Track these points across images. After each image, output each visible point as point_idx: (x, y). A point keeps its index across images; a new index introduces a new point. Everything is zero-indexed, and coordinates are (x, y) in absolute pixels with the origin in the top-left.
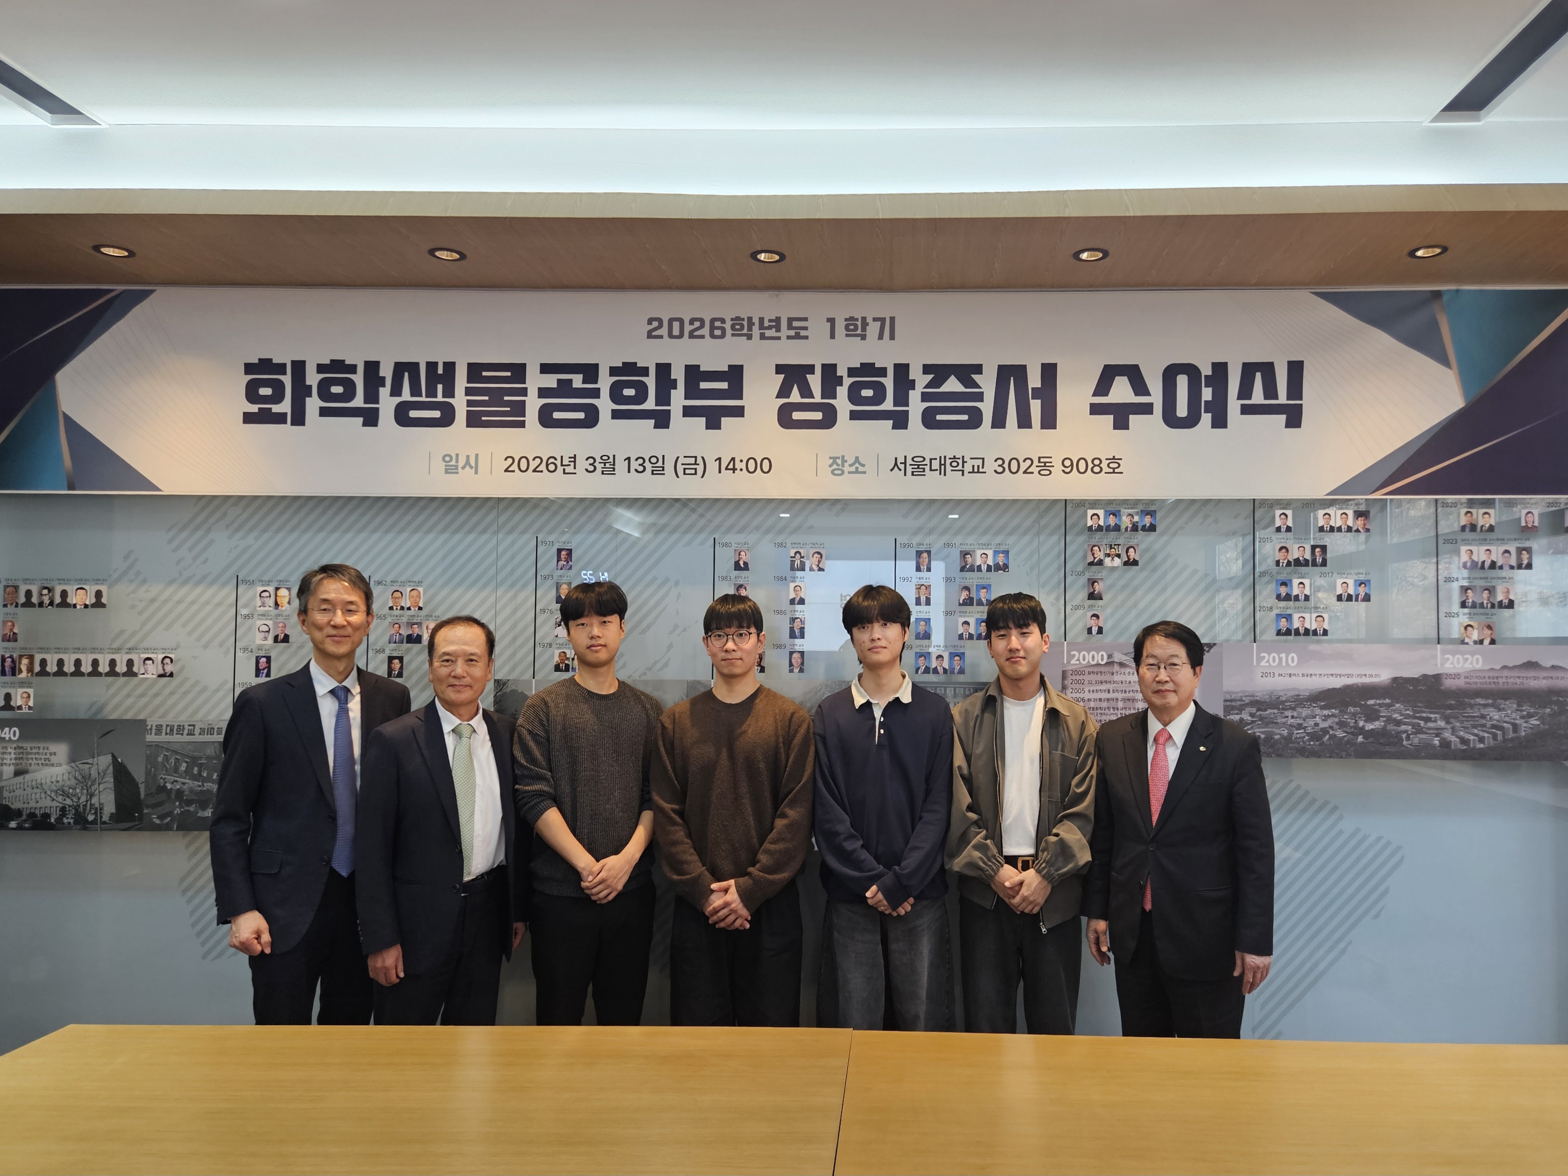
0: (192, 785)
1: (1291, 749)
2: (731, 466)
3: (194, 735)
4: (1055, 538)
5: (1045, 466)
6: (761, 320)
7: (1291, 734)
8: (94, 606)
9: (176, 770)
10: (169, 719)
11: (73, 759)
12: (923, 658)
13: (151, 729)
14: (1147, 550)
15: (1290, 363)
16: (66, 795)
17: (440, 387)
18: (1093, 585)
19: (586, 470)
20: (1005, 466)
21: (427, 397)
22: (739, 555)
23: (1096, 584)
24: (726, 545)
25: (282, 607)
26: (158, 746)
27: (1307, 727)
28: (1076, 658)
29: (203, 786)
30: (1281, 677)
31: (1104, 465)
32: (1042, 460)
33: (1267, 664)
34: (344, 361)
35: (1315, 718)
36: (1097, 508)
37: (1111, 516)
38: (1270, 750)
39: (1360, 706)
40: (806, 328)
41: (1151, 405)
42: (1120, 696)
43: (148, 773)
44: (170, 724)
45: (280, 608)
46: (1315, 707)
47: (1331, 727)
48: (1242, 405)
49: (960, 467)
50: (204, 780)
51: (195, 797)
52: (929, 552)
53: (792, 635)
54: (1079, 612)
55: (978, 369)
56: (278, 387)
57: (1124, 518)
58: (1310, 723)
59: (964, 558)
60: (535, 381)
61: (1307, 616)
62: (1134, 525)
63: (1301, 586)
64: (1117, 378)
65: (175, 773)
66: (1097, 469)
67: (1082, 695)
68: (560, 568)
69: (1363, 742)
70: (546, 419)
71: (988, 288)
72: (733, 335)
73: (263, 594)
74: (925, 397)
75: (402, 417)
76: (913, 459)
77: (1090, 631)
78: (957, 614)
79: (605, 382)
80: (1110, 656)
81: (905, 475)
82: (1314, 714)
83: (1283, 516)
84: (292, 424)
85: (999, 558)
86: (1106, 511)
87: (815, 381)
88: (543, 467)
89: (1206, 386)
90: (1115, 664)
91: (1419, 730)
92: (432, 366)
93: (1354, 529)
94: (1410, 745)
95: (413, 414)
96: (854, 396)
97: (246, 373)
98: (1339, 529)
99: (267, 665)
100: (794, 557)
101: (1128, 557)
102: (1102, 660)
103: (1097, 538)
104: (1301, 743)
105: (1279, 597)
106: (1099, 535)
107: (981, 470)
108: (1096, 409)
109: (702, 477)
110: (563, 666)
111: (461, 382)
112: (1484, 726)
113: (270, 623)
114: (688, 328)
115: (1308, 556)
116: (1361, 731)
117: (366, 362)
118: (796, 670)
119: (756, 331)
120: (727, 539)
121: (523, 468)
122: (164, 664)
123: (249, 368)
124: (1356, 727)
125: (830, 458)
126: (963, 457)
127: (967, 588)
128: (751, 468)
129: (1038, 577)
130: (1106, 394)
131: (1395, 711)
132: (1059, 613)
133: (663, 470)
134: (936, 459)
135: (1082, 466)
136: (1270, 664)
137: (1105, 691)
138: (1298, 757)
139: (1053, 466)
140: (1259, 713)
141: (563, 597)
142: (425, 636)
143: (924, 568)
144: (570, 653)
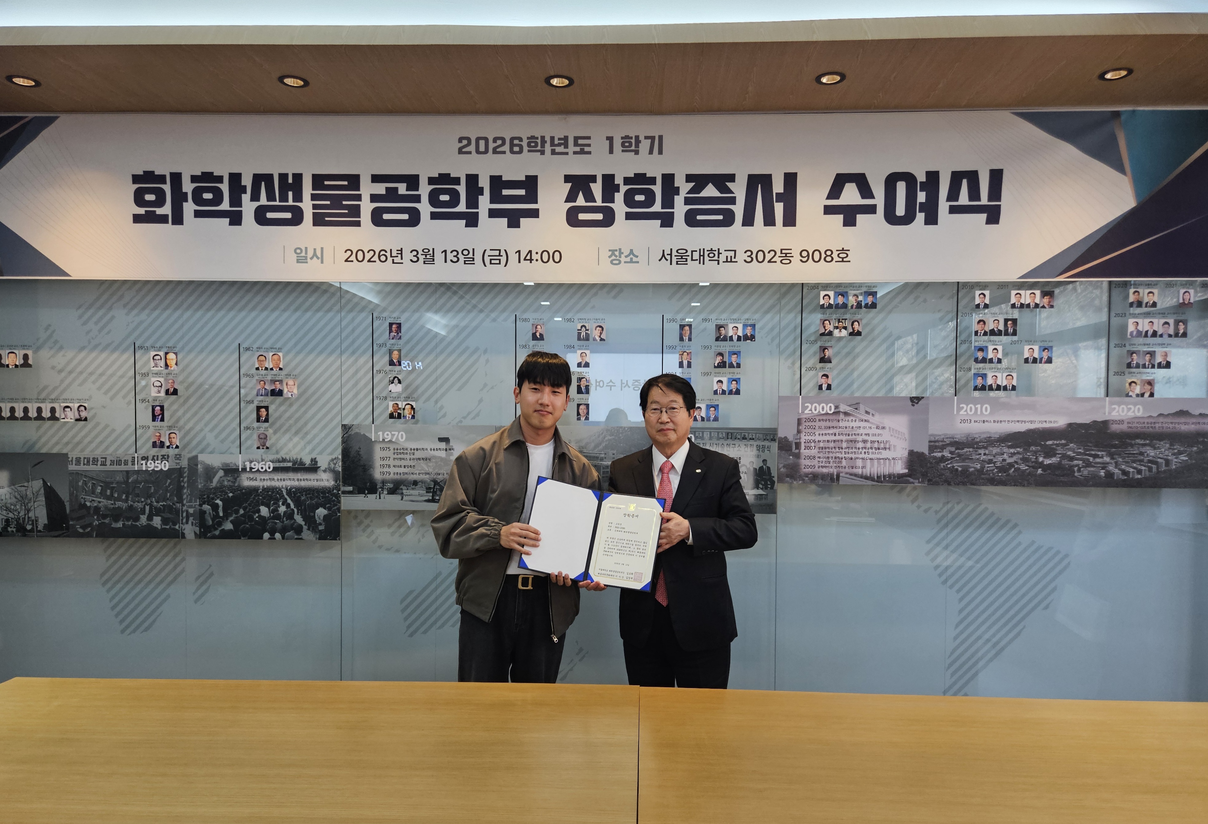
0: (106, 503)
1: (983, 479)
2: (528, 257)
3: (106, 465)
4: (792, 315)
5: (786, 256)
6: (552, 138)
7: (983, 467)
8: (22, 366)
9: (93, 492)
10: (87, 453)
11: (12, 482)
13: (72, 461)
14: (867, 325)
15: (992, 171)
16: (8, 509)
17: (290, 194)
18: (824, 351)
19: (411, 260)
20: (752, 257)
21: (280, 201)
22: (536, 328)
23: (826, 350)
24: (525, 320)
25: (171, 367)
26: (78, 474)
27: (996, 462)
28: (809, 409)
29: (115, 504)
30: (976, 423)
31: (835, 255)
32: (784, 252)
33: (966, 413)
34: (213, 173)
35: (1004, 455)
36: (828, 290)
37: (840, 296)
38: (965, 480)
39: (1041, 445)
40: (589, 145)
41: (874, 206)
42: (844, 438)
43: (71, 494)
44: (86, 456)
45: (169, 368)
46: (1003, 446)
47: (1016, 462)
48: (950, 206)
49: (716, 258)
50: (116, 500)
51: (108, 513)
52: (690, 326)
53: (579, 391)
54: (812, 373)
55: (731, 178)
56: (161, 194)
57: (851, 298)
58: (999, 459)
59: (719, 330)
60: (367, 189)
61: (999, 375)
62: (858, 303)
63: (995, 351)
64: (847, 184)
65: (93, 494)
66: (829, 259)
67: (813, 438)
68: (391, 338)
69: (1042, 473)
70: (377, 219)
71: (741, 111)
72: (529, 151)
73: (155, 358)
74: (687, 201)
75: (261, 218)
76: (677, 251)
77: (820, 387)
79: (425, 190)
80: (836, 407)
81: (671, 264)
82: (1002, 452)
83: (982, 296)
84: (172, 224)
85: (748, 330)
86: (835, 293)
87: (597, 189)
88: (376, 258)
89: (921, 191)
90: (841, 413)
91: (1088, 464)
92: (283, 177)
93: (1041, 305)
94: (1081, 476)
95: (270, 215)
96: (629, 201)
97: (134, 182)
98: (1028, 306)
99: (161, 412)
100: (581, 330)
101: (853, 329)
102: (830, 410)
104: (991, 475)
105: (976, 360)
106: (829, 311)
107: (733, 260)
108: (829, 210)
109: (505, 266)
110: (396, 414)
111: (307, 190)
112: (1142, 461)
113: (162, 380)
114: (492, 145)
115: (1001, 327)
116: (1041, 466)
117: (230, 174)
118: (583, 419)
119: (548, 148)
120: (526, 315)
121: (360, 259)
122: (79, 411)
123: (136, 179)
124: (1036, 462)
125: (610, 250)
126: (719, 249)
127: (721, 354)
128: (545, 258)
129: (779, 345)
130: (838, 197)
131: (1069, 450)
132: (794, 374)
133: (473, 260)
134: (696, 251)
135: (817, 256)
136: (967, 413)
137: (832, 434)
138: (988, 485)
139: (793, 257)
140: (957, 451)
141: (395, 361)
142: (285, 391)
143: (686, 338)
144: (401, 405)
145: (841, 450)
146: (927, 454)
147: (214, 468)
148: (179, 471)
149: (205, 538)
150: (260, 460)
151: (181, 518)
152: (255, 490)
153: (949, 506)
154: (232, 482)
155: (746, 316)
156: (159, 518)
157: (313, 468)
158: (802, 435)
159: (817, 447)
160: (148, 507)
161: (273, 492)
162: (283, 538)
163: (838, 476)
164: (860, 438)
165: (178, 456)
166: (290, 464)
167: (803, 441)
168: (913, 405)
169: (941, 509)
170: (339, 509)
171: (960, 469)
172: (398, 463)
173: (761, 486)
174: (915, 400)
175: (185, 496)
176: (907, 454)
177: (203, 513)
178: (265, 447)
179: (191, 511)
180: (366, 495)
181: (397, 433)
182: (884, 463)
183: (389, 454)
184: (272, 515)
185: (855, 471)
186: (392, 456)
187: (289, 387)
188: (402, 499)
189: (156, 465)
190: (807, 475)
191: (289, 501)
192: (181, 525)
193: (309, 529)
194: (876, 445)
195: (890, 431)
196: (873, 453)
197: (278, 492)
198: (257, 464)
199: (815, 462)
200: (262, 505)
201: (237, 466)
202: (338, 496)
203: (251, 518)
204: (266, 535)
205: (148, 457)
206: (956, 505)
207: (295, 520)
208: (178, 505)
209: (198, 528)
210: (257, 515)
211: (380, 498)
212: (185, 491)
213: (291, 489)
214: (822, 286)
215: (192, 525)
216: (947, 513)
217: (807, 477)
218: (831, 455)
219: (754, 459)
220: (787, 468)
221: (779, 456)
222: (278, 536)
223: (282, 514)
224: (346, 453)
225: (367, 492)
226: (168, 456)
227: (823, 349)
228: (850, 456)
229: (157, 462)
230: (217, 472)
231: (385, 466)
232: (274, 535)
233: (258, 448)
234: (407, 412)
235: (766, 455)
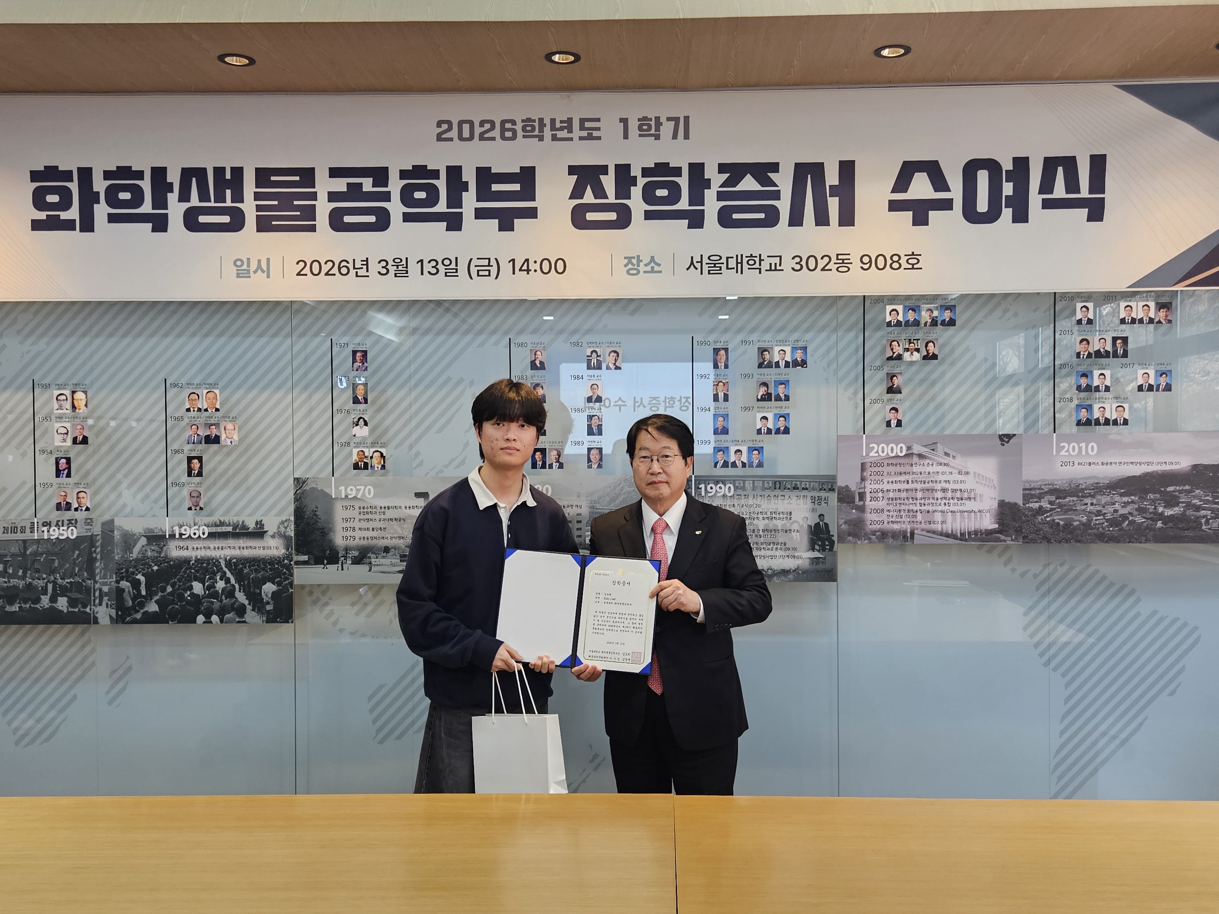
1: (1090, 535)
2: (525, 267)
4: (852, 334)
5: (843, 263)
6: (553, 121)
7: (1090, 521)
12: (722, 452)
14: (944, 345)
15: (1092, 157)
17: (228, 192)
18: (892, 379)
19: (379, 273)
20: (802, 264)
21: (215, 202)
22: (535, 354)
23: (895, 378)
24: (521, 345)
25: (80, 409)
27: (1106, 513)
28: (875, 450)
29: (10, 582)
30: (1080, 467)
31: (903, 261)
32: (840, 257)
33: (1067, 454)
34: (130, 167)
35: (1115, 504)
36: (896, 304)
37: (910, 311)
38: (1069, 536)
39: (1160, 492)
40: (598, 129)
41: (951, 201)
42: (919, 486)
45: (77, 410)
46: (1114, 494)
47: (1130, 513)
48: (1043, 200)
49: (757, 266)
50: (11, 576)
51: (3, 593)
52: (726, 350)
53: (590, 432)
54: (877, 406)
55: (774, 167)
56: (66, 195)
57: (923, 313)
58: (1110, 509)
59: (762, 354)
60: (324, 185)
61: (1107, 406)
62: (933, 319)
63: (1102, 377)
64: (916, 174)
66: (896, 265)
67: (880, 486)
68: (355, 369)
69: (1162, 527)
70: (337, 223)
71: (784, 86)
72: (524, 137)
73: (59, 398)
74: (721, 196)
75: (191, 222)
76: (709, 258)
77: (888, 424)
78: (755, 409)
79: (395, 185)
80: (909, 448)
81: (702, 274)
82: (1113, 501)
83: (1084, 309)
84: (81, 231)
85: (798, 355)
86: (905, 307)
87: (609, 182)
88: (335, 270)
89: (1007, 181)
90: (915, 456)
92: (219, 171)
93: (1156, 320)
94: (1209, 529)
95: (203, 219)
96: (648, 196)
97: (32, 180)
98: (1141, 321)
99: (67, 466)
100: (591, 356)
101: (927, 351)
102: (901, 452)
103: (896, 333)
104: (1101, 529)
105: (1079, 388)
106: (897, 329)
107: (778, 268)
108: (894, 206)
109: (496, 278)
110: (361, 464)
111: (249, 187)
113: (68, 425)
114: (478, 130)
116: (1161, 516)
117: (152, 168)
118: (595, 466)
119: (547, 133)
120: (521, 339)
121: (316, 272)
123: (35, 176)
124: (1155, 513)
125: (625, 258)
126: (760, 255)
127: (765, 384)
128: (546, 268)
129: (836, 372)
130: (905, 191)
131: (1195, 497)
132: (856, 407)
133: (457, 272)
134: (733, 257)
135: (881, 262)
136: (1069, 453)
137: (904, 482)
138: (1097, 543)
139: (851, 263)
140: (1057, 501)
141: (360, 398)
142: (223, 437)
143: (721, 365)
144: (368, 452)
145: (915, 501)
146: (1022, 505)
147: (135, 535)
148: (91, 540)
149: (123, 624)
150: (193, 525)
151: (93, 598)
152: (187, 561)
153: (1052, 567)
154: (157, 552)
155: (795, 336)
156: (65, 599)
157: (259, 533)
158: (867, 483)
159: (885, 498)
160: (52, 584)
161: (208, 564)
162: (222, 621)
163: (912, 534)
164: (938, 486)
165: (89, 521)
166: (230, 529)
167: (868, 490)
168: (1003, 445)
169: (1040, 573)
170: (291, 584)
171: (1062, 523)
172: (365, 525)
173: (817, 547)
174: (1005, 438)
175: (98, 571)
176: (997, 505)
177: (120, 592)
178: (198, 508)
179: (106, 589)
180: (325, 565)
181: (362, 488)
182: (969, 517)
183: (354, 513)
184: (207, 592)
185: (933, 527)
186: (358, 517)
187: (227, 432)
188: (370, 570)
189: (61, 532)
190: (874, 533)
191: (229, 574)
192: (92, 607)
193: (253, 610)
194: (958, 495)
195: (975, 477)
196: (954, 505)
197: (214, 563)
198: (188, 528)
199: (884, 517)
200: (195, 581)
201: (163, 532)
202: (289, 568)
203: (181, 597)
204: (201, 618)
205: (50, 522)
206: (1058, 567)
207: (237, 599)
208: (89, 582)
209: (114, 611)
210: (189, 593)
211: (342, 569)
212: (98, 564)
213: (230, 560)
214: (888, 300)
215: (107, 607)
216: (1047, 579)
217: (874, 535)
218: (903, 507)
219: (808, 514)
220: (849, 525)
221: (839, 509)
222: (215, 618)
223: (220, 592)
224: (299, 513)
225: (326, 561)
226: (76, 521)
227: (891, 376)
228: (927, 508)
229: (61, 528)
230: (139, 539)
231: (349, 529)
232: (210, 618)
233: (190, 509)
234: (376, 462)
235: (822, 509)
